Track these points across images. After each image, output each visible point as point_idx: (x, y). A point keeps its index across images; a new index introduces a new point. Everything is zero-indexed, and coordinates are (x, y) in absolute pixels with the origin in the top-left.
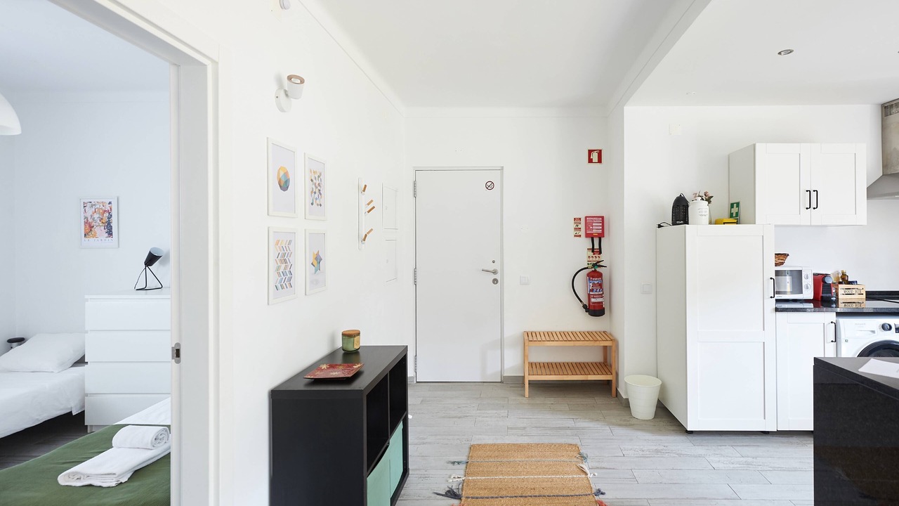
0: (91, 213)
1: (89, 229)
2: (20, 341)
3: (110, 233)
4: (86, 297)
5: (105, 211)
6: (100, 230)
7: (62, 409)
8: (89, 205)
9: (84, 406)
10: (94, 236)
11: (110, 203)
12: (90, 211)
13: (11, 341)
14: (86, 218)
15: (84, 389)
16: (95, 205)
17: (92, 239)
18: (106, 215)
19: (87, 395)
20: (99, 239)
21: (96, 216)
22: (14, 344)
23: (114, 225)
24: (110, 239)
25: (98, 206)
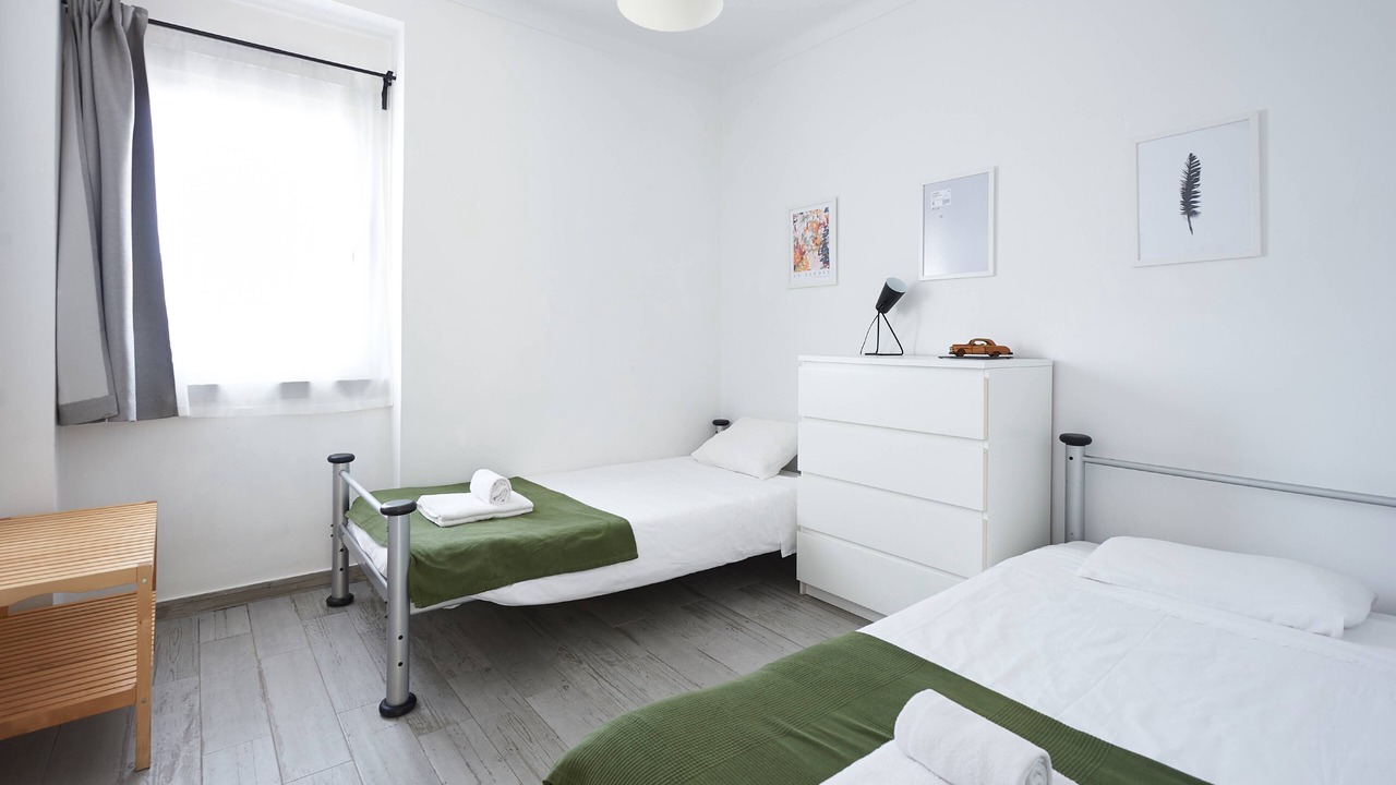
0: (802, 231)
1: (799, 260)
2: (725, 424)
3: (826, 262)
4: (800, 358)
5: (820, 224)
6: (813, 258)
7: (769, 544)
8: (800, 218)
9: (794, 546)
10: (806, 268)
11: (826, 210)
12: (801, 227)
13: (717, 423)
14: (796, 239)
15: (794, 516)
16: (807, 217)
17: (803, 273)
18: (822, 230)
19: (799, 528)
20: (812, 272)
21: (809, 234)
22: (720, 427)
23: (831, 246)
24: (826, 270)
25: (810, 219)
